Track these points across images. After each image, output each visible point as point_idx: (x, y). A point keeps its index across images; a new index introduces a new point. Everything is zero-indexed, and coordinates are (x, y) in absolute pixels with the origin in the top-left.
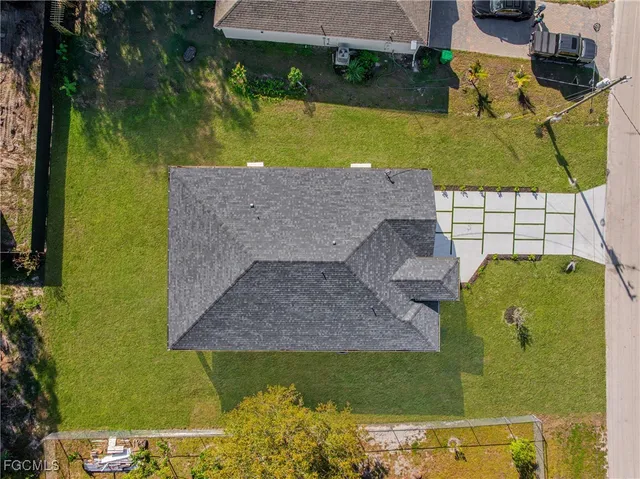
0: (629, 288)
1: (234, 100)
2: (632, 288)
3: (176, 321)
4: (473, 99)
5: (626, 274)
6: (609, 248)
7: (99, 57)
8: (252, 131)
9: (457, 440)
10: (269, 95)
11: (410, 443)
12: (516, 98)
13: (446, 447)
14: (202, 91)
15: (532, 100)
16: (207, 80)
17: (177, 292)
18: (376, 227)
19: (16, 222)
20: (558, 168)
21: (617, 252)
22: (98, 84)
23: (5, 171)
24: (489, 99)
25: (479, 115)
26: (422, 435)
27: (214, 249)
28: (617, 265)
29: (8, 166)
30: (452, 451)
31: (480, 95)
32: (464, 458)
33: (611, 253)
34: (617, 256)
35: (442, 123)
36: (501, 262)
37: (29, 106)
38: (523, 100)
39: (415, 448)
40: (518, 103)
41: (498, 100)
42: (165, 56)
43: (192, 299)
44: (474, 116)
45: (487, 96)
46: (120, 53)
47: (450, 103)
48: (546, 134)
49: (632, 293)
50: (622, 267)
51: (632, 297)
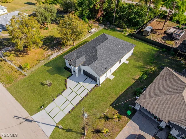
0: (17, 118)
2: (17, 119)
4: (110, 116)
5: (22, 120)
6: (33, 122)
8: (136, 67)
12: (100, 129)
15: (96, 134)
18: (98, 57)
20: (68, 127)
21: (29, 123)
24: (106, 121)
25: (104, 114)
28: (27, 120)
31: (110, 118)
33: (31, 121)
35: (109, 103)
36: (63, 90)
40: (99, 129)
41: (104, 123)
44: (105, 113)
45: (108, 121)
47: (114, 109)
48: (81, 131)
49: (16, 118)
50: (24, 121)
51: (15, 116)
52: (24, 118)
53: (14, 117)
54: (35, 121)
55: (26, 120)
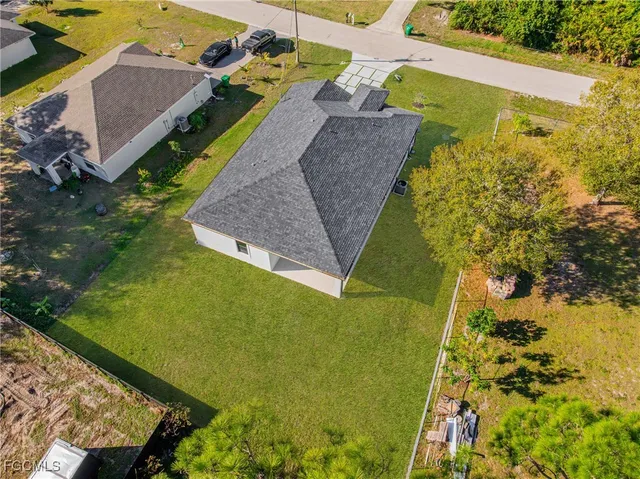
0: (424, 60)
1: (161, 196)
2: (425, 58)
3: (319, 260)
4: (262, 83)
6: (395, 60)
7: (40, 278)
10: (175, 174)
12: (274, 68)
14: (137, 214)
16: (131, 207)
17: (294, 249)
18: (315, 103)
19: (123, 436)
21: (399, 58)
22: (62, 287)
23: (62, 421)
24: (267, 77)
25: (273, 84)
27: (272, 197)
28: (407, 60)
29: (60, 414)
31: (261, 80)
37: (22, 362)
38: (278, 66)
40: (278, 68)
41: (270, 74)
42: (87, 227)
43: (306, 234)
44: (273, 87)
45: (264, 77)
46: (54, 260)
48: (306, 65)
49: (428, 59)
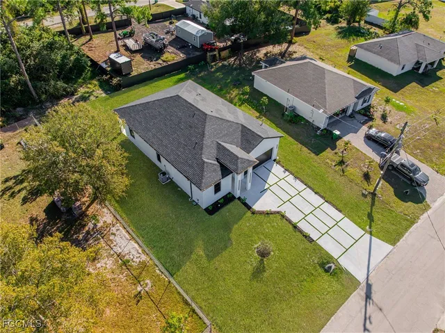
2: (371, 323)
5: (370, 308)
6: (369, 282)
9: (150, 286)
10: (249, 105)
11: (127, 257)
12: (363, 173)
13: (139, 282)
20: (365, 218)
26: (138, 260)
28: (368, 296)
30: (139, 289)
31: (342, 160)
32: (139, 301)
33: (369, 286)
34: (373, 292)
35: (312, 155)
36: (285, 220)
38: (367, 177)
39: (125, 263)
40: (362, 175)
48: (369, 199)
50: (371, 302)
51: (365, 329)
52: (364, 303)
53: (368, 331)
54: (367, 278)
55: (370, 298)
